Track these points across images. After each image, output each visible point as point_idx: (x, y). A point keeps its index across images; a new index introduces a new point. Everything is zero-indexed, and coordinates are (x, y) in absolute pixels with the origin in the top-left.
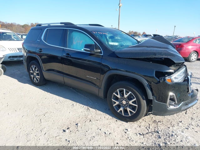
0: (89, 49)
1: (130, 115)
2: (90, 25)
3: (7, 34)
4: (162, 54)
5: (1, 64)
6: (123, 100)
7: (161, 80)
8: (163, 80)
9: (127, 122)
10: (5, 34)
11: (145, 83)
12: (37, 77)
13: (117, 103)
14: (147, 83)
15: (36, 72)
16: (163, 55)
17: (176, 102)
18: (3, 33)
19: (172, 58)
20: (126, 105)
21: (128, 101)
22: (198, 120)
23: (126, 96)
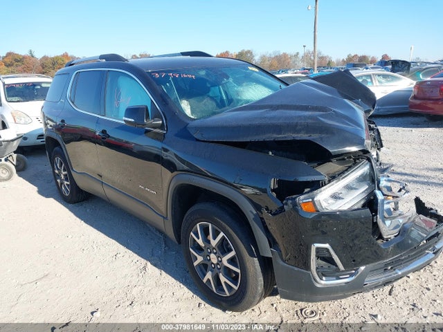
0: (133, 120)
1: (228, 294)
2: (183, 54)
3: (43, 85)
4: (298, 128)
5: (15, 152)
6: (211, 253)
7: (286, 204)
8: (291, 206)
9: (224, 310)
10: (39, 87)
11: (249, 211)
12: (66, 183)
13: (200, 259)
14: (255, 212)
15: (64, 173)
16: (298, 132)
17: (341, 267)
18: (34, 85)
19: (321, 138)
20: (219, 267)
21: (221, 256)
22: (431, 313)
23: (214, 243)
